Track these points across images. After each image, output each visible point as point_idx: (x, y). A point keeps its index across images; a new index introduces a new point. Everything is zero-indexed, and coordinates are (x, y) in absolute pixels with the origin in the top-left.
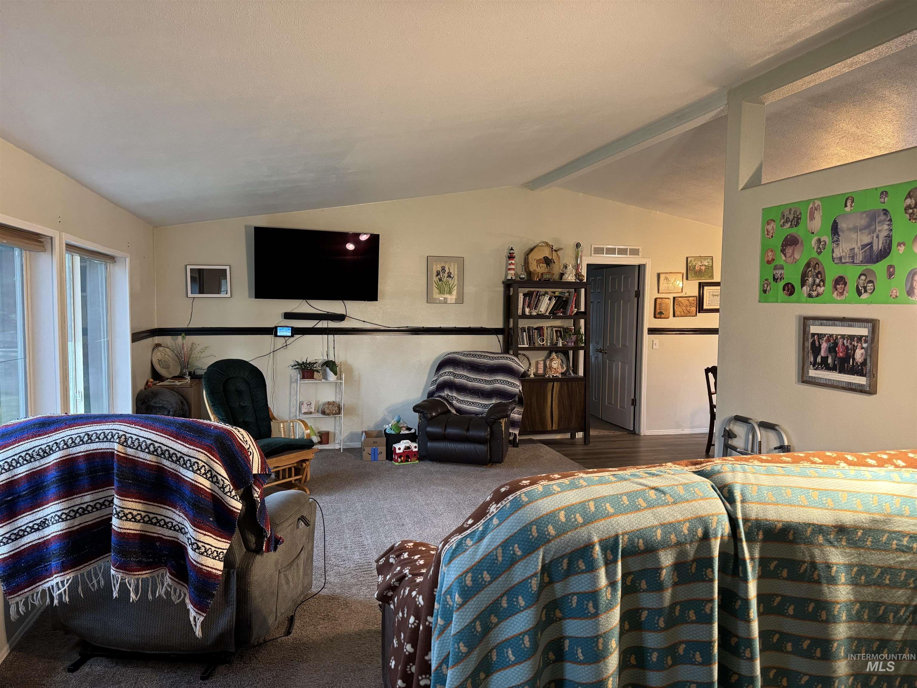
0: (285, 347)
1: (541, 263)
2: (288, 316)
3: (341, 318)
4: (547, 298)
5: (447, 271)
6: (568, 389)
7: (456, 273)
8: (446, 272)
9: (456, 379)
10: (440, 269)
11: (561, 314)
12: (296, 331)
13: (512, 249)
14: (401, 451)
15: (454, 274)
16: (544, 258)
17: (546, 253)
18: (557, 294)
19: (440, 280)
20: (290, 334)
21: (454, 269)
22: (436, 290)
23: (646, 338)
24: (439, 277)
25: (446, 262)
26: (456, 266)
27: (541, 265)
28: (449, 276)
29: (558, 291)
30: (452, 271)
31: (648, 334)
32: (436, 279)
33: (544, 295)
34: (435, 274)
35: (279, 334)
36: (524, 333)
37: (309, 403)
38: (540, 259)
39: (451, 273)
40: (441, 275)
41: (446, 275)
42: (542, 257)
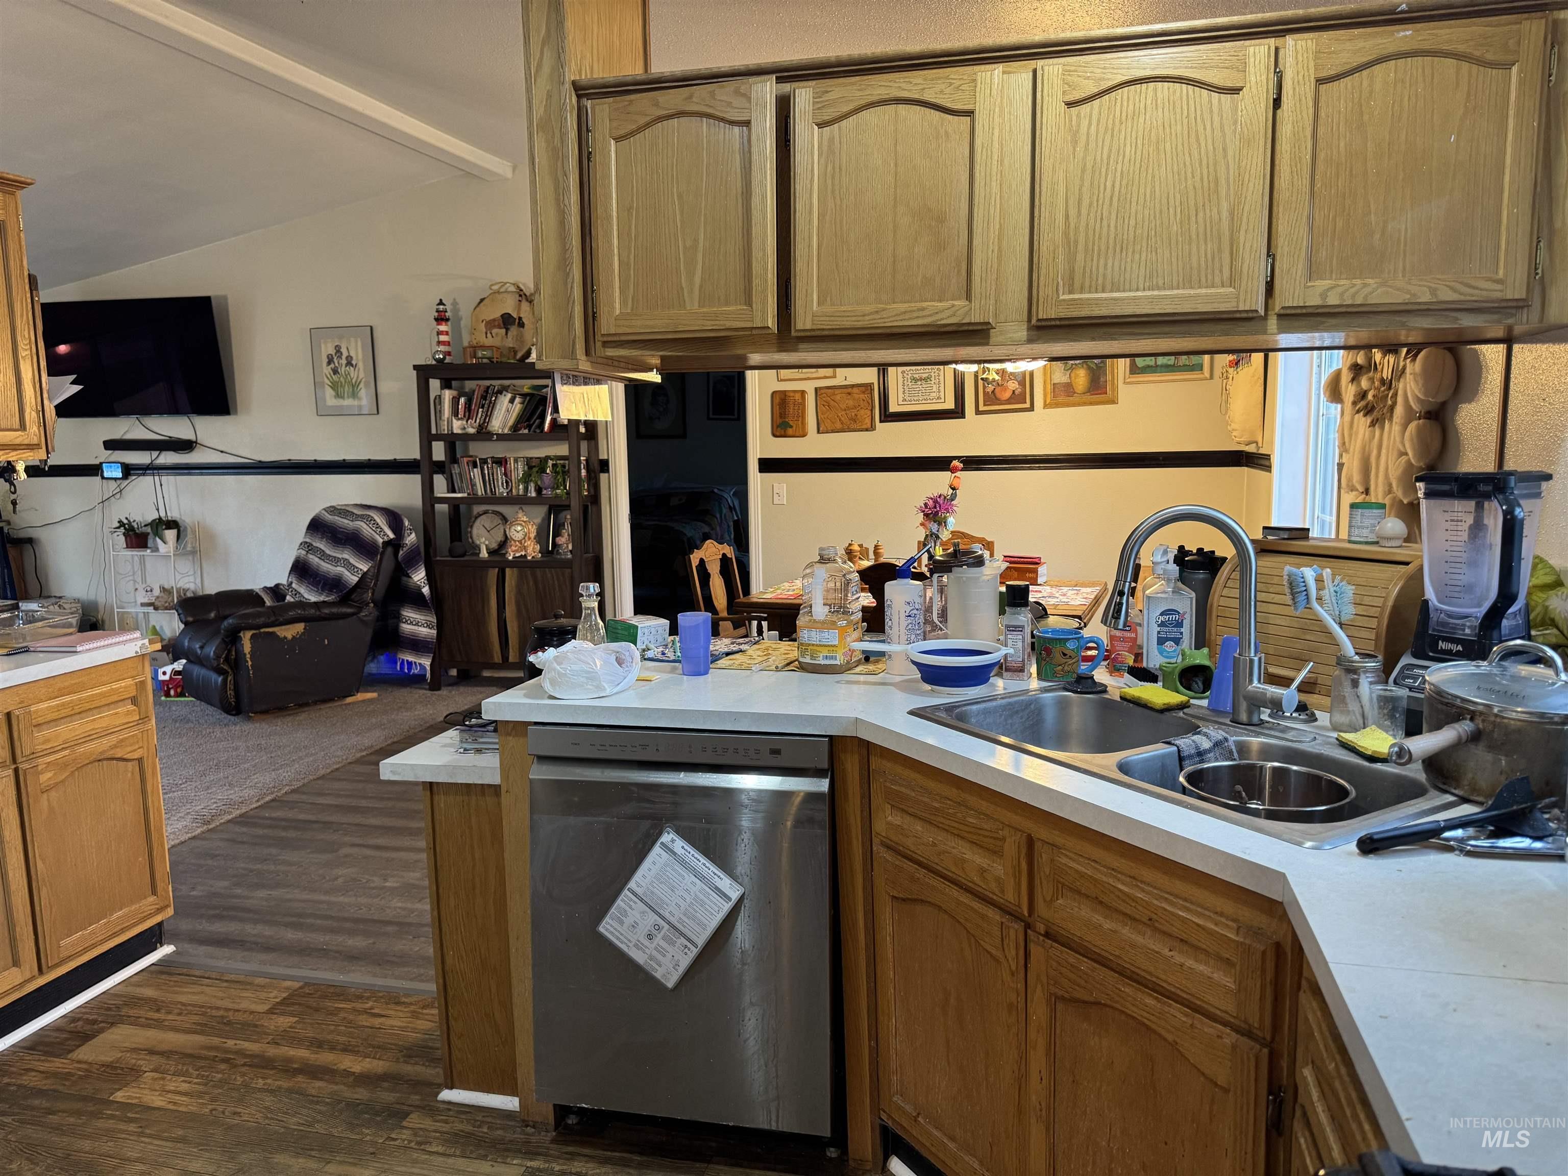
0: (118, 496)
1: (495, 327)
2: (111, 445)
3: (187, 446)
4: (505, 399)
5: (345, 354)
6: (536, 582)
7: (360, 356)
8: (344, 357)
10: (332, 351)
11: (526, 431)
12: (128, 470)
13: (441, 303)
15: (357, 359)
16: (502, 316)
17: (509, 306)
18: (526, 390)
19: (335, 371)
20: (120, 475)
21: (357, 350)
22: (329, 392)
23: (756, 479)
24: (332, 366)
25: (341, 338)
26: (359, 344)
27: (495, 331)
28: (349, 363)
29: (526, 385)
30: (352, 354)
31: (761, 471)
32: (327, 370)
33: (500, 392)
34: (325, 360)
35: (106, 475)
36: (475, 470)
37: (149, 589)
38: (494, 320)
39: (352, 358)
40: (336, 362)
41: (344, 362)
42: (497, 314)
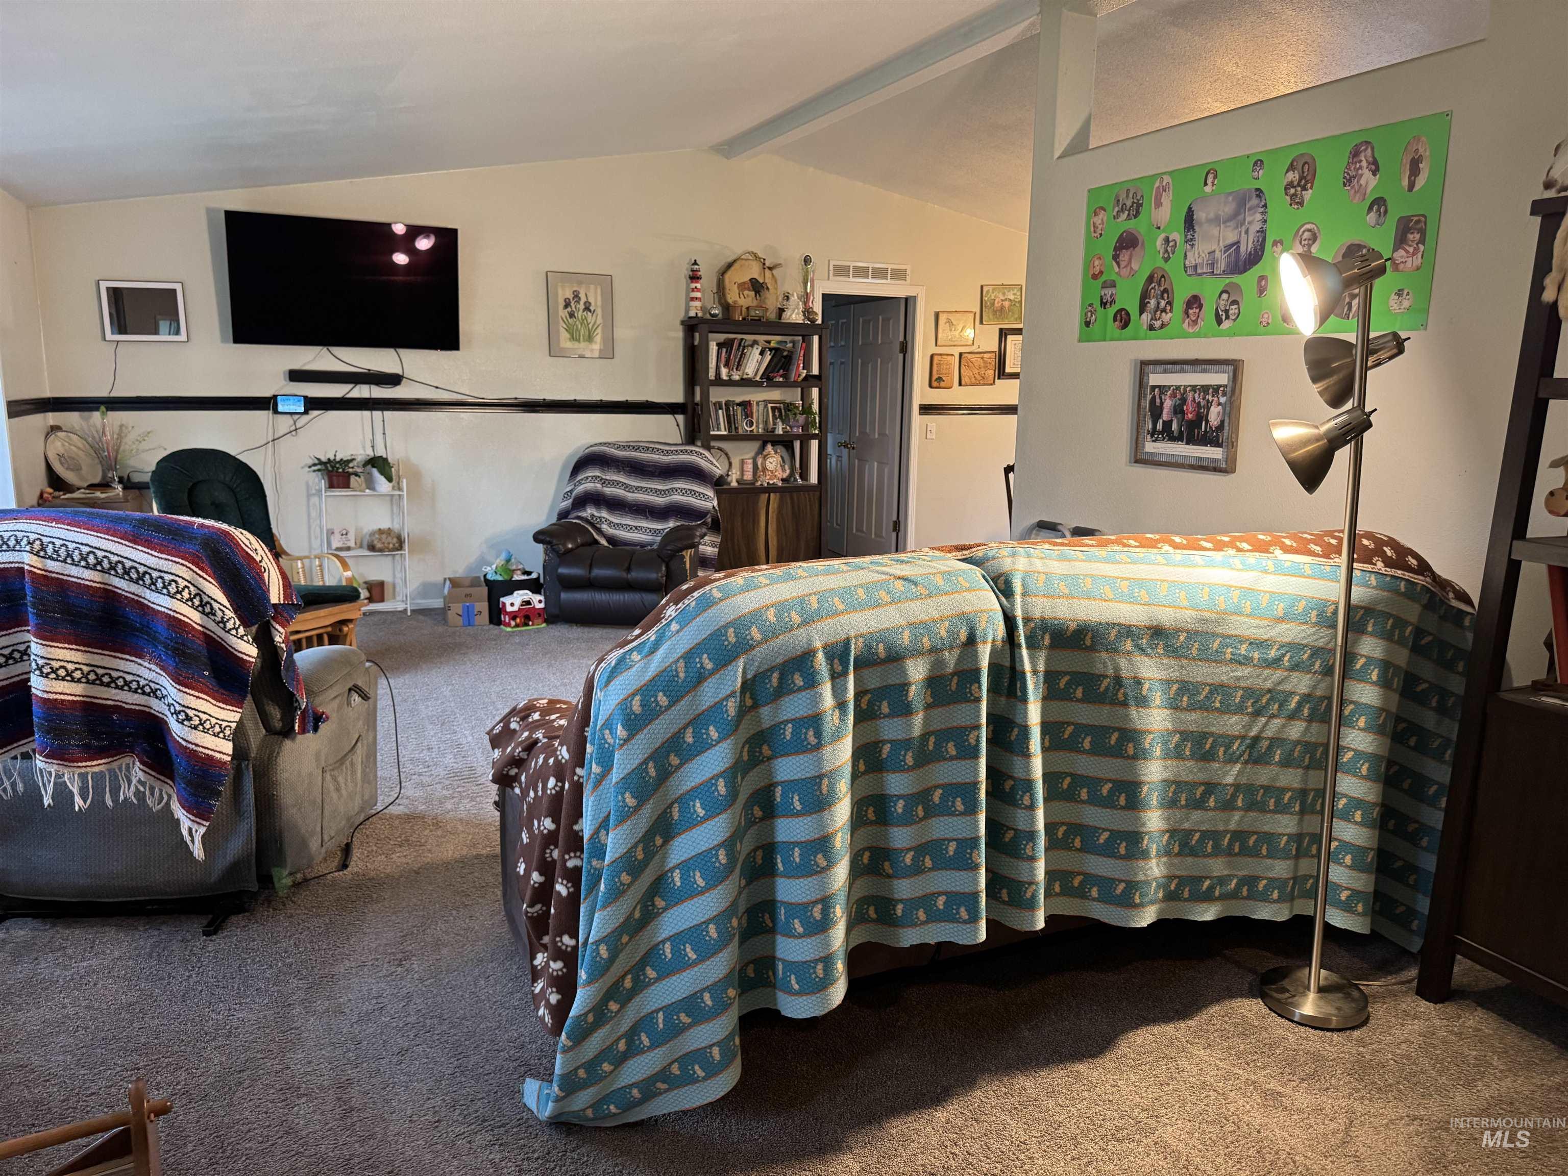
0: (294, 433)
1: (745, 289)
2: (296, 376)
3: (394, 380)
4: (756, 351)
5: (583, 300)
6: (792, 503)
7: (599, 303)
8: (582, 302)
9: (605, 489)
10: (571, 296)
11: (781, 379)
12: (313, 404)
13: (695, 263)
14: (515, 608)
15: (596, 305)
16: (751, 280)
17: (754, 271)
18: (773, 345)
19: (572, 315)
20: (302, 410)
21: (595, 297)
22: (564, 335)
23: (917, 420)
24: (569, 309)
25: (580, 283)
26: (599, 291)
27: (746, 292)
28: (587, 308)
29: (775, 340)
30: (591, 300)
31: (920, 414)
32: (563, 313)
33: (752, 346)
34: (562, 304)
35: (280, 409)
36: (720, 411)
37: (344, 532)
38: (744, 283)
39: (590, 304)
40: (573, 306)
41: (581, 306)
42: (746, 279)
